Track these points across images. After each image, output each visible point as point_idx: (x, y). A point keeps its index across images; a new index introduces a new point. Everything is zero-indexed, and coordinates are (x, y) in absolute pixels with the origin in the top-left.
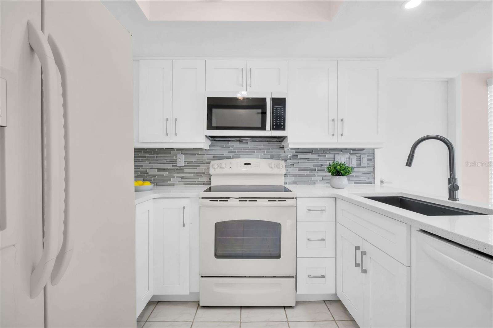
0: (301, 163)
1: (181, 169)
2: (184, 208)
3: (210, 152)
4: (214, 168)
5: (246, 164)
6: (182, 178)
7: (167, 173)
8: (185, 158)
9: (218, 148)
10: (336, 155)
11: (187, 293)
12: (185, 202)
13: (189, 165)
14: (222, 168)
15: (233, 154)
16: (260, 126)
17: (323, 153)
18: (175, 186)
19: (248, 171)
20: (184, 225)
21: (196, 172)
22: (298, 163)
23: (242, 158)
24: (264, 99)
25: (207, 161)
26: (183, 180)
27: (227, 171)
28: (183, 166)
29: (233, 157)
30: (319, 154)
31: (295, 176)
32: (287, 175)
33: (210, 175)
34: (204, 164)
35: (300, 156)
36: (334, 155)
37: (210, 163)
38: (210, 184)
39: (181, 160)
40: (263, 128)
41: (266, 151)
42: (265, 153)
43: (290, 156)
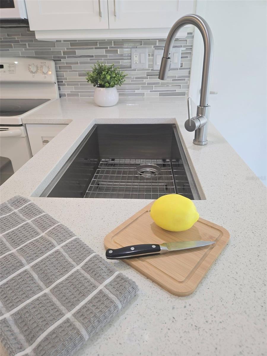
0: (81, 63)
10: (133, 50)
17: (113, 46)
22: (78, 64)
30: (107, 48)
32: (64, 83)
35: (78, 52)
36: (131, 50)
41: (27, 44)
42: (26, 47)
43: (64, 52)
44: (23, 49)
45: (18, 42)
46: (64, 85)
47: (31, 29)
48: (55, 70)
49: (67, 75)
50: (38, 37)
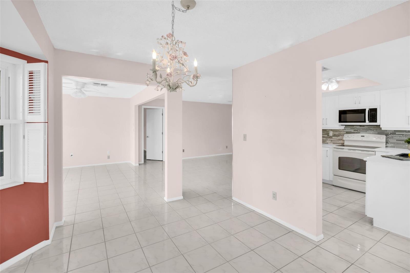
1: (331, 137)
2: (327, 151)
3: (344, 130)
4: (345, 137)
5: (362, 136)
6: (332, 141)
7: (325, 138)
8: (333, 132)
9: (349, 128)
11: (328, 179)
12: (328, 149)
13: (334, 135)
14: (349, 137)
15: (357, 132)
16: (364, 121)
18: (329, 144)
19: (362, 139)
20: (327, 156)
21: (338, 139)
23: (361, 133)
24: (365, 110)
25: (343, 134)
26: (332, 142)
27: (351, 139)
28: (332, 135)
29: (356, 133)
31: (394, 143)
33: (344, 141)
34: (342, 135)
35: (397, 133)
37: (344, 135)
38: (344, 144)
39: (331, 134)
40: (365, 122)
42: (375, 131)
43: (390, 133)
44: (373, 132)
45: (372, 129)
46: (389, 143)
47: (381, 127)
48: (385, 138)
49: (391, 140)
50: (382, 129)
